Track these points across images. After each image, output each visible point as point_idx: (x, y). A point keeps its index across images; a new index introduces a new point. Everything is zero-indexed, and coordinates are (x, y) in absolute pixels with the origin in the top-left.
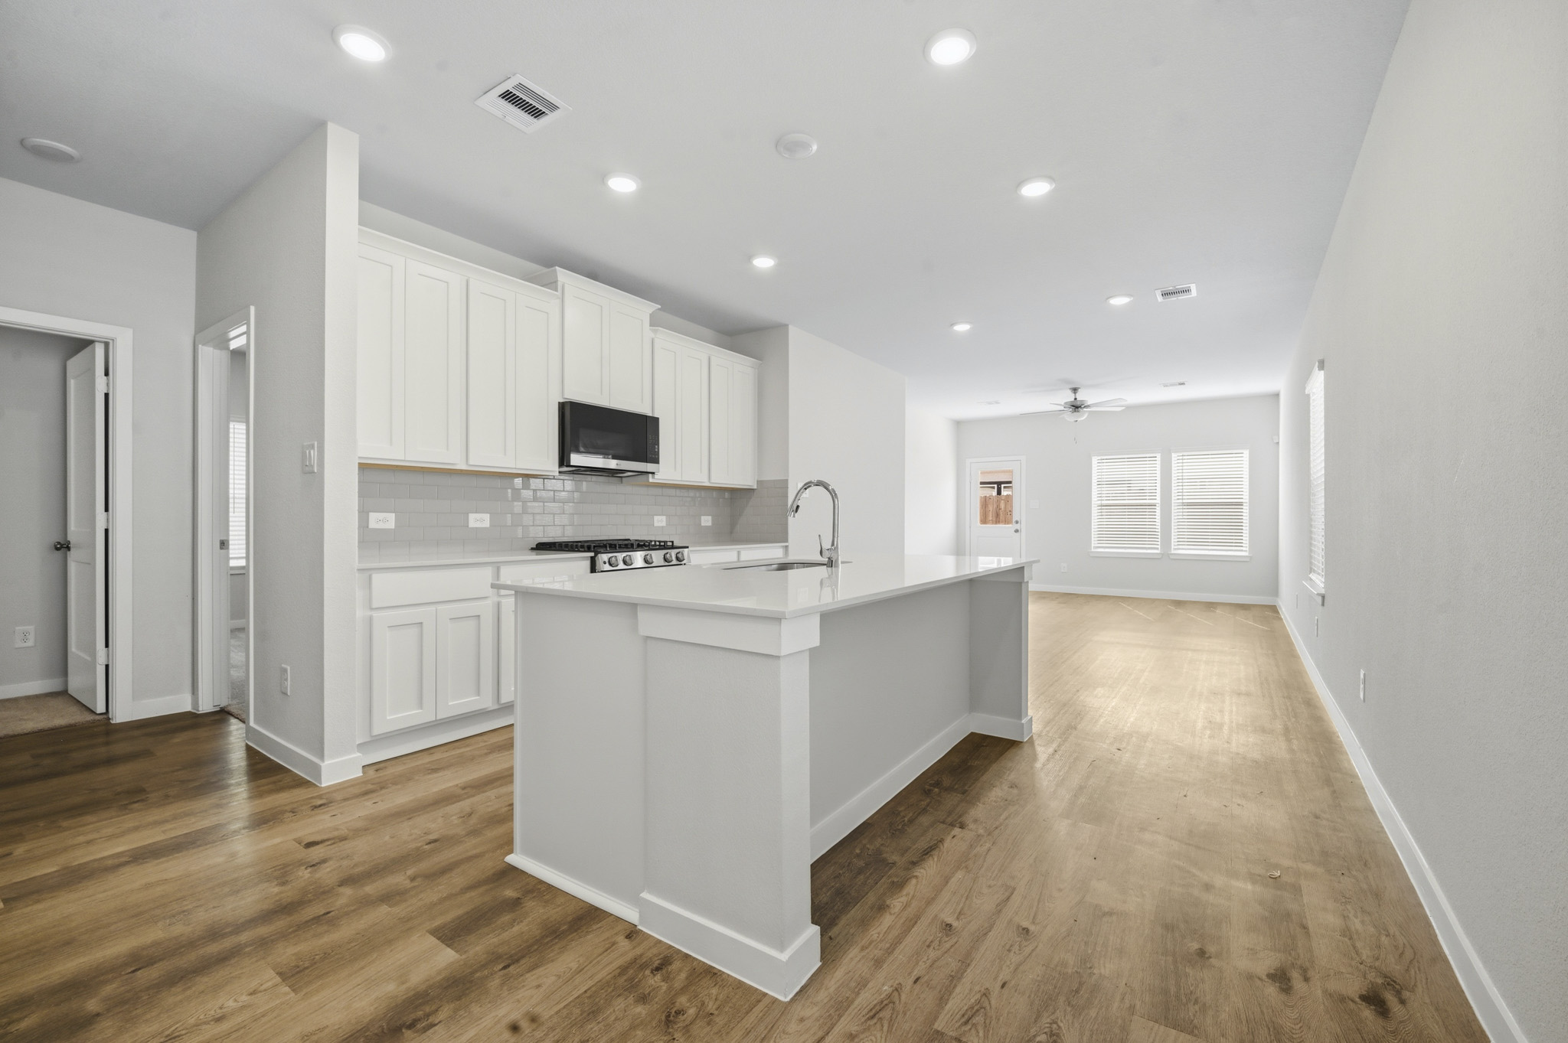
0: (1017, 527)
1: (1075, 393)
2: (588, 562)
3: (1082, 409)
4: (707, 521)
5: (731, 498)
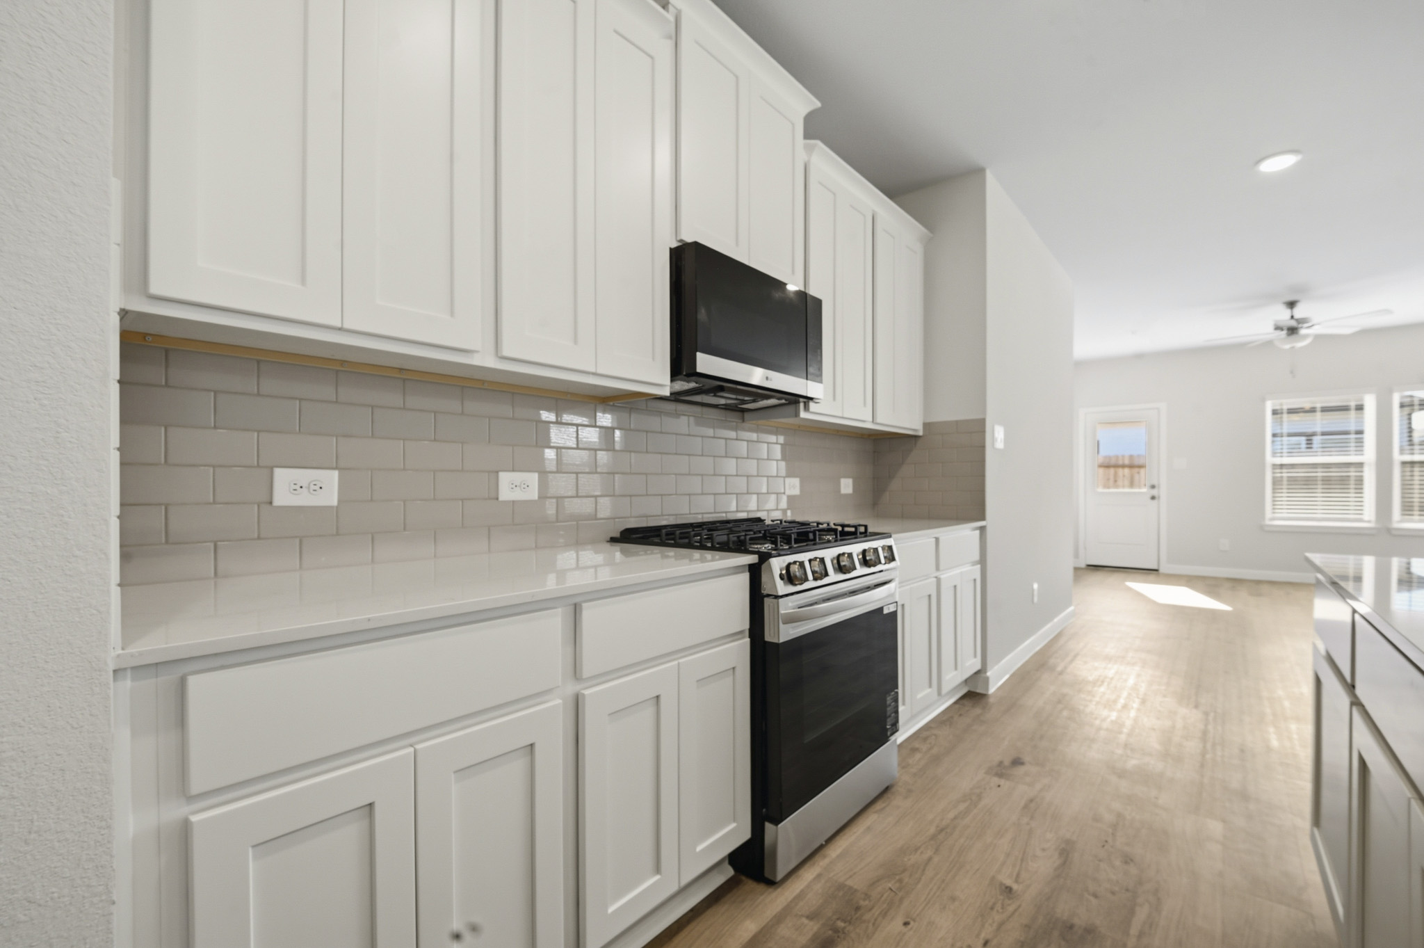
0: (1154, 492)
1: (1292, 309)
2: (745, 577)
3: (1303, 332)
4: (847, 486)
5: (874, 452)
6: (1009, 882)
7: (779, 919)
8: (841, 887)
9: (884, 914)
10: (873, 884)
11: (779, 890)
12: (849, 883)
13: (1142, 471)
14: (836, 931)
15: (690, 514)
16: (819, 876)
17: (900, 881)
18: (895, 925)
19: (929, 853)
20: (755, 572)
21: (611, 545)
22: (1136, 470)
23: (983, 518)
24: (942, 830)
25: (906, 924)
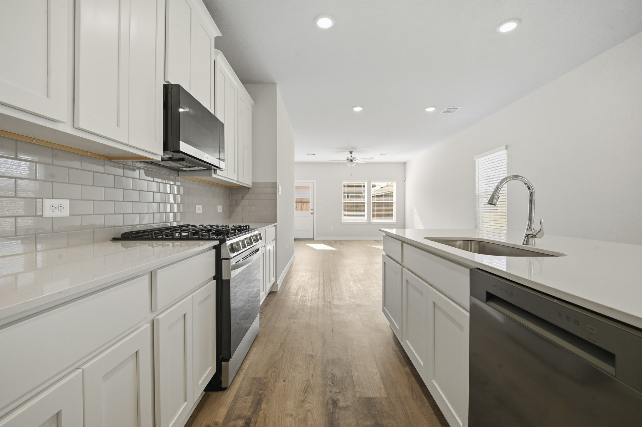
0: (312, 212)
1: (351, 154)
2: (214, 251)
3: (354, 161)
4: (220, 209)
5: (230, 194)
6: (311, 353)
7: (235, 401)
8: (254, 379)
9: (275, 381)
10: (266, 372)
11: (229, 391)
12: (257, 376)
13: (308, 204)
14: (260, 395)
15: (154, 223)
16: (243, 379)
17: (276, 367)
18: (281, 383)
19: (282, 353)
20: (217, 249)
21: (113, 242)
22: (303, 204)
23: (276, 222)
24: (282, 344)
25: (284, 381)
